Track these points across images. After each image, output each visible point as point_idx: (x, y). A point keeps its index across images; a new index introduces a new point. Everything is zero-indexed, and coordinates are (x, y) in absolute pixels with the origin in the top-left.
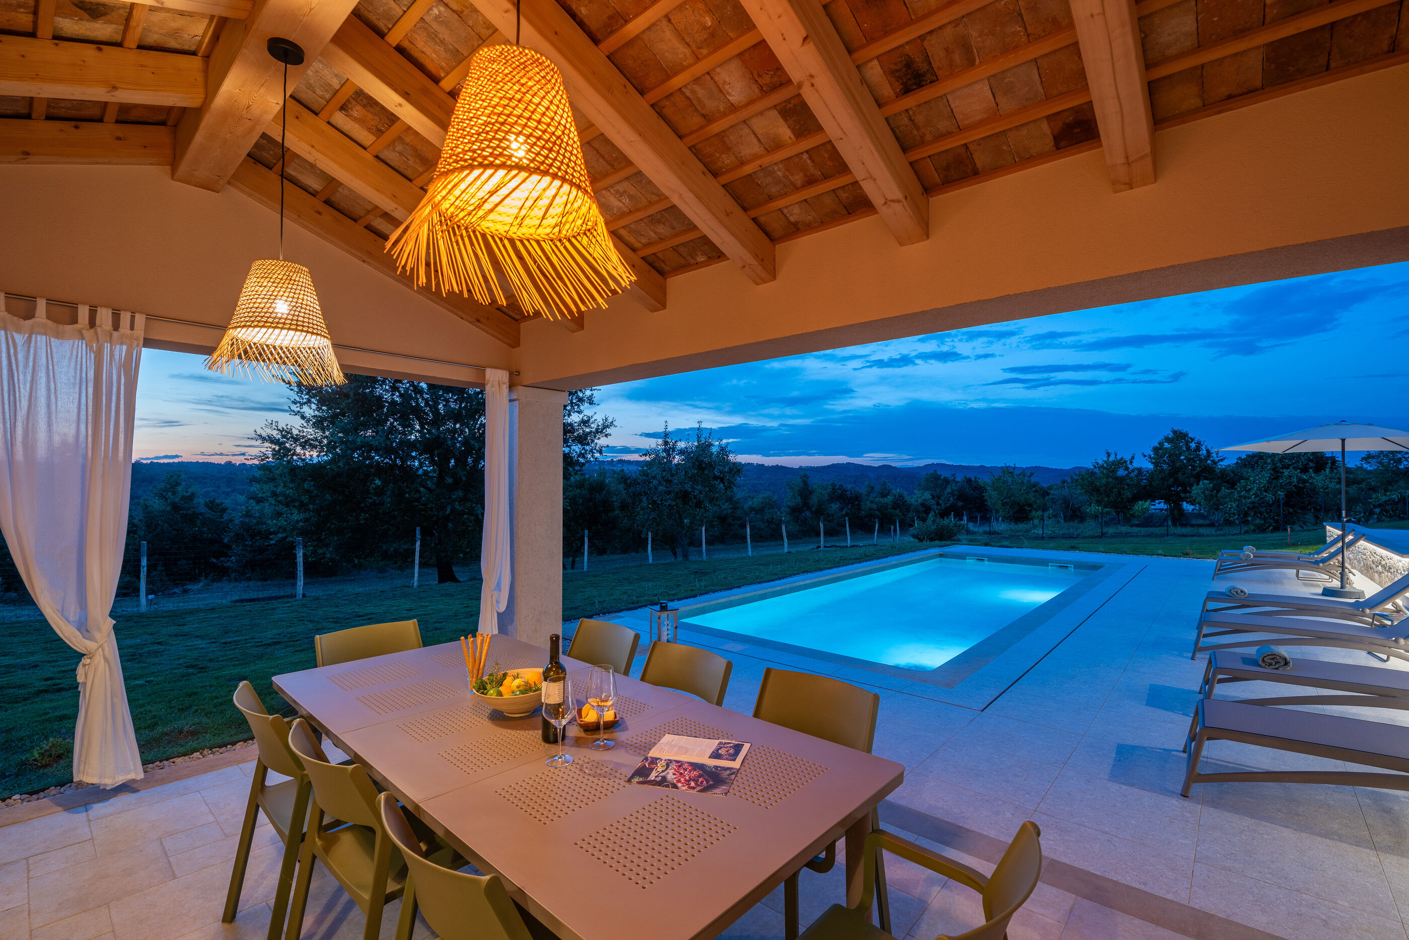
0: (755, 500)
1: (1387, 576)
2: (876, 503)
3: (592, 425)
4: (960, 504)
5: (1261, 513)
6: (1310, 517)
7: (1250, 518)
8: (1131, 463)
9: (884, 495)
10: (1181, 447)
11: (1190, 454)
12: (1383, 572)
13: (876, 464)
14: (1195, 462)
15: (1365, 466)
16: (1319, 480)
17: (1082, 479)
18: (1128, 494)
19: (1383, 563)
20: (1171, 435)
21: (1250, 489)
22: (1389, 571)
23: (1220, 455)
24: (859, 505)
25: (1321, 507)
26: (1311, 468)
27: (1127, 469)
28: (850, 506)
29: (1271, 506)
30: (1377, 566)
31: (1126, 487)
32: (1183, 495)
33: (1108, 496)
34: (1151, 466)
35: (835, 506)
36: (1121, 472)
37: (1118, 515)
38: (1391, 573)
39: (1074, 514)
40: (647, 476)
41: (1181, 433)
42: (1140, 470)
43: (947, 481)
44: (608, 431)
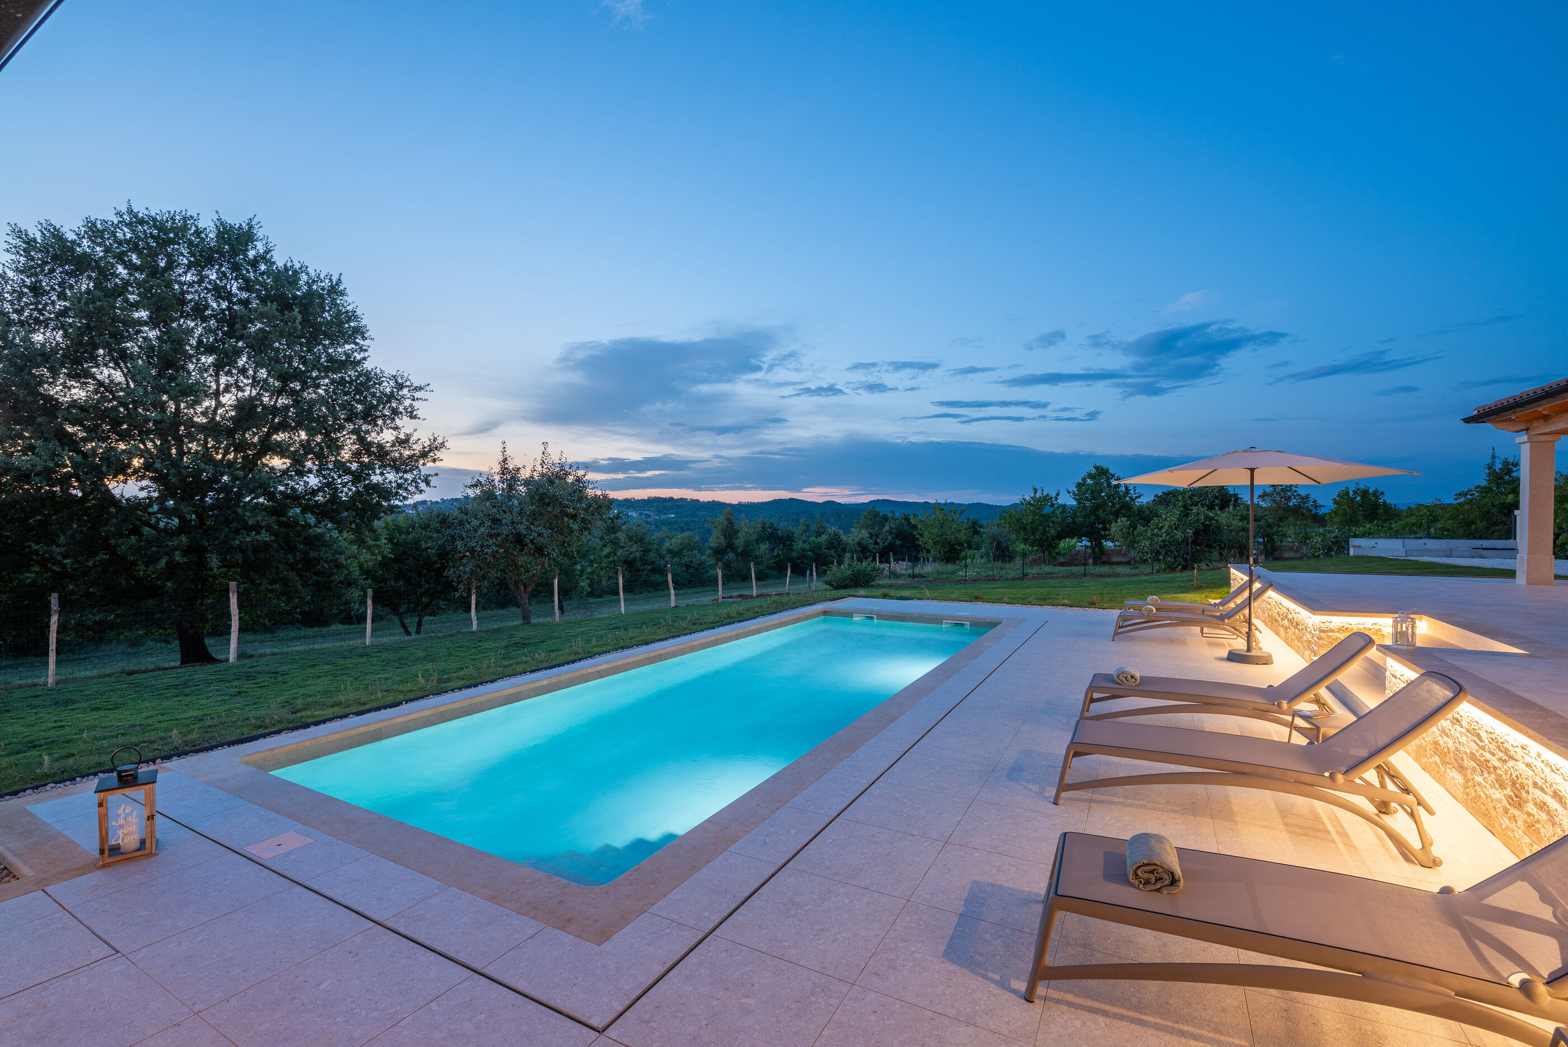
0: (673, 540)
1: (1294, 633)
2: (809, 543)
3: (414, 447)
4: (898, 542)
5: (1171, 551)
6: (1215, 555)
7: (1161, 557)
8: (1056, 499)
9: (818, 534)
10: (1103, 484)
11: (1110, 491)
12: (1289, 628)
13: (820, 500)
14: (1114, 498)
15: (1261, 503)
16: (1224, 517)
17: (1010, 517)
18: (1053, 532)
19: (1290, 616)
20: (1093, 471)
21: (1162, 527)
22: (1296, 627)
23: (1137, 492)
24: (791, 545)
25: (1225, 545)
26: (1217, 505)
27: (1052, 505)
28: (781, 546)
29: (1180, 544)
30: (1283, 619)
31: (1051, 524)
32: (1103, 533)
33: (1034, 534)
34: (1075, 503)
35: (764, 547)
36: (1047, 510)
37: (1044, 553)
38: (1299, 630)
39: (1003, 553)
40: (466, 514)
41: (1102, 469)
42: (1064, 506)
43: (885, 519)
44: (439, 454)
